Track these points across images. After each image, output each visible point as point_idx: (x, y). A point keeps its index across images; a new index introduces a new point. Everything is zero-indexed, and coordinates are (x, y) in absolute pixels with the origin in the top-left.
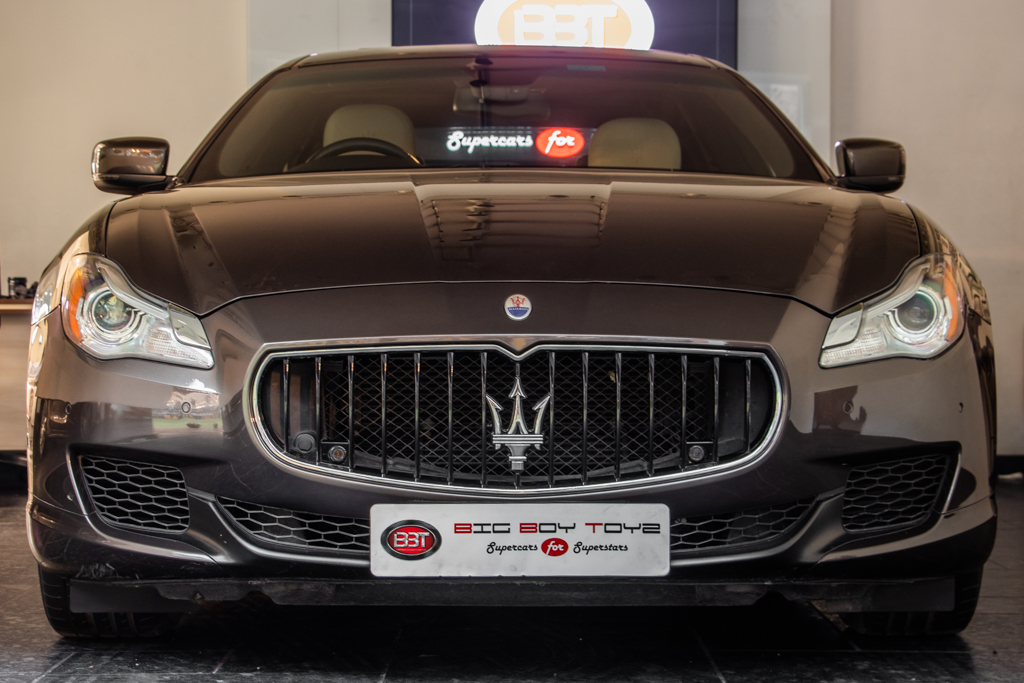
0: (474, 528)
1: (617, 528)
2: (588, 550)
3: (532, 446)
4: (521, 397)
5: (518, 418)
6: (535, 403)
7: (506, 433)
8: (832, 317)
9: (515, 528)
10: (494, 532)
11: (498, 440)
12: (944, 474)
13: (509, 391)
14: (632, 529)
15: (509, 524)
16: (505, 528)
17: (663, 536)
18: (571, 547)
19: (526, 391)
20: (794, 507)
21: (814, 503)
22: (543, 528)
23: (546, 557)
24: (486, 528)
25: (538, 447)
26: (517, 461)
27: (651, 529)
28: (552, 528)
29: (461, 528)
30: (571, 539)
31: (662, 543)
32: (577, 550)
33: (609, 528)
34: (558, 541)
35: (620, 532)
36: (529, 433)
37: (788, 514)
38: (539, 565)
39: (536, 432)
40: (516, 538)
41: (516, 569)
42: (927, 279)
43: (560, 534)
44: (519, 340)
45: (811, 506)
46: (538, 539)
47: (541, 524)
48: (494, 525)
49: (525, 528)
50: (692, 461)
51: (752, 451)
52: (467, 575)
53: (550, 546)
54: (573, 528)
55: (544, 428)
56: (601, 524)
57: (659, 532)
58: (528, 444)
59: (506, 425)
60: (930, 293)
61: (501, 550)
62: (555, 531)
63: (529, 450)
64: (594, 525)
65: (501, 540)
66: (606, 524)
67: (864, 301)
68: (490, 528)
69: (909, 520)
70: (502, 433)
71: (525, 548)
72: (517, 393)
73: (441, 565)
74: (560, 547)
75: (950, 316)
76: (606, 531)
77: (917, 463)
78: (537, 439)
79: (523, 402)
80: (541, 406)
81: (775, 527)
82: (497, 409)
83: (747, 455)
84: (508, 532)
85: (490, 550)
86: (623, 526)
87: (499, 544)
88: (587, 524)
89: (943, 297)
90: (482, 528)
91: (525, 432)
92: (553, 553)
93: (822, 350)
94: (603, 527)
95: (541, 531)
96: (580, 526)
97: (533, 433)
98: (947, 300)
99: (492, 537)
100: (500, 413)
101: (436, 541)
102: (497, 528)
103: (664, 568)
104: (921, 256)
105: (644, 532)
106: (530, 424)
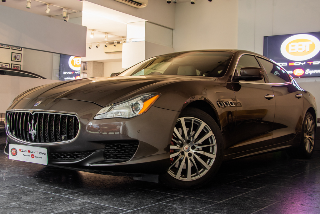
2: (37, 157)
5: (32, 127)
8: (103, 107)
9: (27, 151)
11: (30, 132)
14: (43, 154)
18: (35, 156)
23: (31, 158)
26: (33, 137)
27: (45, 154)
29: (20, 150)
38: (30, 160)
40: (27, 153)
41: (27, 160)
43: (33, 153)
44: (32, 110)
46: (30, 154)
47: (31, 151)
49: (29, 151)
50: (63, 139)
55: (36, 130)
66: (39, 152)
67: (114, 104)
68: (23, 151)
71: (29, 156)
72: (33, 122)
73: (17, 158)
74: (33, 156)
76: (39, 154)
78: (35, 133)
80: (36, 125)
82: (30, 125)
85: (24, 156)
86: (41, 153)
87: (25, 154)
93: (96, 115)
96: (36, 152)
99: (24, 153)
101: (17, 152)
102: (25, 151)
103: (47, 163)
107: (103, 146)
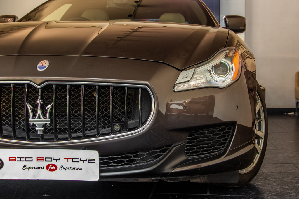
0: (17, 159)
1: (78, 160)
2: (65, 169)
3: (46, 124)
4: (40, 103)
5: (39, 112)
6: (47, 106)
7: (35, 119)
8: (181, 71)
9: (35, 159)
10: (26, 161)
11: (31, 121)
12: (231, 133)
13: (36, 101)
14: (84, 161)
15: (32, 158)
16: (31, 159)
17: (96, 164)
18: (58, 168)
19: (43, 101)
20: (163, 149)
21: (171, 147)
22: (47, 159)
23: (48, 172)
24: (22, 159)
25: (48, 124)
26: (40, 130)
27: (91, 161)
28: (50, 159)
29: (11, 159)
30: (58, 164)
31: (96, 167)
32: (61, 169)
33: (74, 160)
34: (53, 165)
35: (79, 162)
36: (44, 119)
37: (160, 152)
38: (45, 175)
39: (47, 118)
40: (35, 163)
41: (35, 177)
42: (226, 57)
43: (54, 162)
44: (39, 79)
45: (170, 148)
46: (45, 164)
47: (46, 158)
48: (26, 158)
49: (39, 159)
50: (116, 131)
51: (142, 127)
52: (14, 179)
53: (50, 167)
54: (59, 160)
56: (71, 158)
57: (95, 162)
58: (44, 123)
59: (34, 115)
60: (227, 62)
61: (29, 168)
62: (52, 161)
63: (44, 126)
64: (68, 158)
65: (29, 164)
66: (73, 159)
67: (196, 65)
68: (24, 159)
69: (215, 152)
70: (33, 118)
71: (39, 168)
72: (39, 102)
73: (3, 175)
74: (54, 167)
75: (234, 71)
76: (73, 161)
77: (218, 129)
78: (48, 121)
79: (41, 105)
80: (49, 107)
81: (154, 157)
82: (30, 108)
83: (140, 128)
84: (32, 161)
85: (24, 168)
86: (80, 160)
88: (65, 158)
89: (232, 64)
90: (21, 159)
91: (42, 118)
92: (51, 170)
93: (175, 85)
94: (72, 159)
95: (46, 161)
96: (62, 159)
97: (46, 119)
98: (233, 65)
100: (32, 110)
101: (1, 164)
102: (27, 159)
103: (97, 178)
104: (225, 47)
105: (89, 162)
106: (44, 115)
107: (185, 136)
